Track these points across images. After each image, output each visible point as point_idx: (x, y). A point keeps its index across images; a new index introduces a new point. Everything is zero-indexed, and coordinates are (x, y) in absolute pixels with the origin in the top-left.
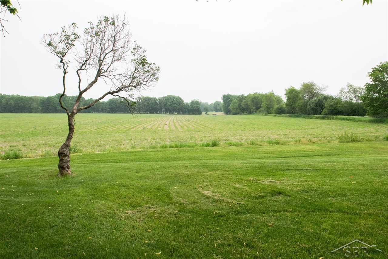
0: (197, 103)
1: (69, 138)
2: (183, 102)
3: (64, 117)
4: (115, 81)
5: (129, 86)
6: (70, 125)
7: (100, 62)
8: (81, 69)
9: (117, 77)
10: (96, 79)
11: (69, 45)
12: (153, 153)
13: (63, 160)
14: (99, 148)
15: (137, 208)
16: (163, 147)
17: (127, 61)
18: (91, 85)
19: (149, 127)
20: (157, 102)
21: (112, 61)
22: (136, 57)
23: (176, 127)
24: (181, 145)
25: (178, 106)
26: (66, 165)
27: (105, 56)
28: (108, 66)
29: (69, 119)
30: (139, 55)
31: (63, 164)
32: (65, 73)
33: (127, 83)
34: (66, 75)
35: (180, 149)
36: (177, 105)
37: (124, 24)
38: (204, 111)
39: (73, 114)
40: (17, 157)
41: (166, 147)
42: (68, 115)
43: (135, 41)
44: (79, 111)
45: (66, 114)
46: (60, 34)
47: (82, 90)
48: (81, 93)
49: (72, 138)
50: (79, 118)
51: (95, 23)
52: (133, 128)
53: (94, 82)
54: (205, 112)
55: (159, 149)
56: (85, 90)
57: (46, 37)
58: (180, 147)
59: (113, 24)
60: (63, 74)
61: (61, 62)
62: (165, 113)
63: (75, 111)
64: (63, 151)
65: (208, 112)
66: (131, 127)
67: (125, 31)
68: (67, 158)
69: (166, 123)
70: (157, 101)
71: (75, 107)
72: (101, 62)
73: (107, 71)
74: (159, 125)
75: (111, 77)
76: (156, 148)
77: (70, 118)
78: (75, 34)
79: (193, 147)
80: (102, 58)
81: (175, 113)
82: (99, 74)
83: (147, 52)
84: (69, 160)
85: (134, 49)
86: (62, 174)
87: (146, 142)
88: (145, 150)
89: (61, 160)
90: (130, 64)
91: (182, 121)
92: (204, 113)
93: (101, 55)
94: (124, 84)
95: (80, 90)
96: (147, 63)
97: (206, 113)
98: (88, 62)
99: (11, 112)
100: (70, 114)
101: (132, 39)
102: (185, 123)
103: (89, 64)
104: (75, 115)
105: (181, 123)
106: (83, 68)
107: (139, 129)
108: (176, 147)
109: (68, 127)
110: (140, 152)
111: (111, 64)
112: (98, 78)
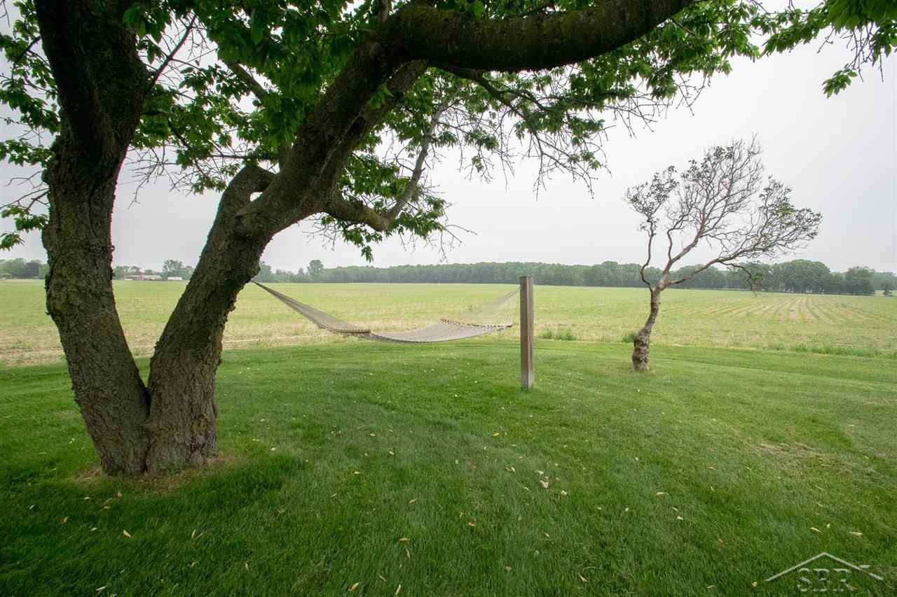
0: (864, 273)
1: (651, 321)
2: (827, 270)
3: (645, 293)
4: (726, 242)
5: (754, 249)
6: (653, 304)
7: (704, 216)
8: (674, 228)
9: (729, 236)
10: (696, 241)
11: (661, 198)
12: (779, 358)
13: (639, 349)
14: (676, 339)
15: (781, 444)
16: (797, 350)
17: (753, 210)
18: (688, 249)
19: (758, 313)
20: (770, 272)
21: (723, 212)
22: (770, 202)
23: (816, 316)
24: (839, 350)
25: (816, 278)
26: (644, 358)
27: (715, 205)
28: (717, 219)
29: (652, 296)
30: (775, 199)
31: (640, 355)
32: (653, 235)
33: (748, 245)
34: (654, 237)
35: (837, 356)
36: (813, 278)
37: (751, 154)
38: (882, 289)
39: (659, 289)
40: (569, 338)
41: (804, 350)
42: (651, 291)
43: (770, 178)
44: (667, 285)
45: (648, 289)
46: (649, 185)
47: (672, 258)
48: (671, 262)
49: (654, 322)
50: (666, 296)
51: (700, 160)
52: (726, 312)
53: (693, 245)
54: (883, 291)
55: (788, 352)
56: (678, 258)
57: (631, 190)
58: (838, 354)
59: (730, 156)
60: (649, 238)
61: (648, 221)
62: (784, 290)
63: (661, 286)
64: (641, 338)
65: (890, 291)
66: (722, 311)
67: (752, 164)
68: (645, 348)
69: (793, 308)
70: (770, 270)
71: (662, 281)
72: (706, 215)
73: (712, 228)
74: (777, 311)
75: (719, 237)
76: (782, 349)
77: (654, 295)
78: (672, 181)
79: (868, 355)
80: (707, 211)
81: (807, 292)
82: (700, 234)
83: (792, 191)
84: (647, 351)
85: (767, 189)
86: (637, 368)
87: (758, 337)
88: (760, 350)
89: (637, 350)
90: (758, 214)
91: (828, 306)
92: (880, 293)
93: (706, 205)
94: (744, 247)
95: (670, 258)
96: (793, 210)
97: (885, 294)
98: (686, 218)
99: (550, 284)
100: (654, 289)
101: (764, 175)
102: (834, 309)
103: (687, 220)
104: (661, 292)
105: (826, 310)
106: (678, 226)
107: (740, 316)
108: (827, 353)
109: (650, 308)
110: (752, 352)
111: (720, 218)
112: (699, 239)
